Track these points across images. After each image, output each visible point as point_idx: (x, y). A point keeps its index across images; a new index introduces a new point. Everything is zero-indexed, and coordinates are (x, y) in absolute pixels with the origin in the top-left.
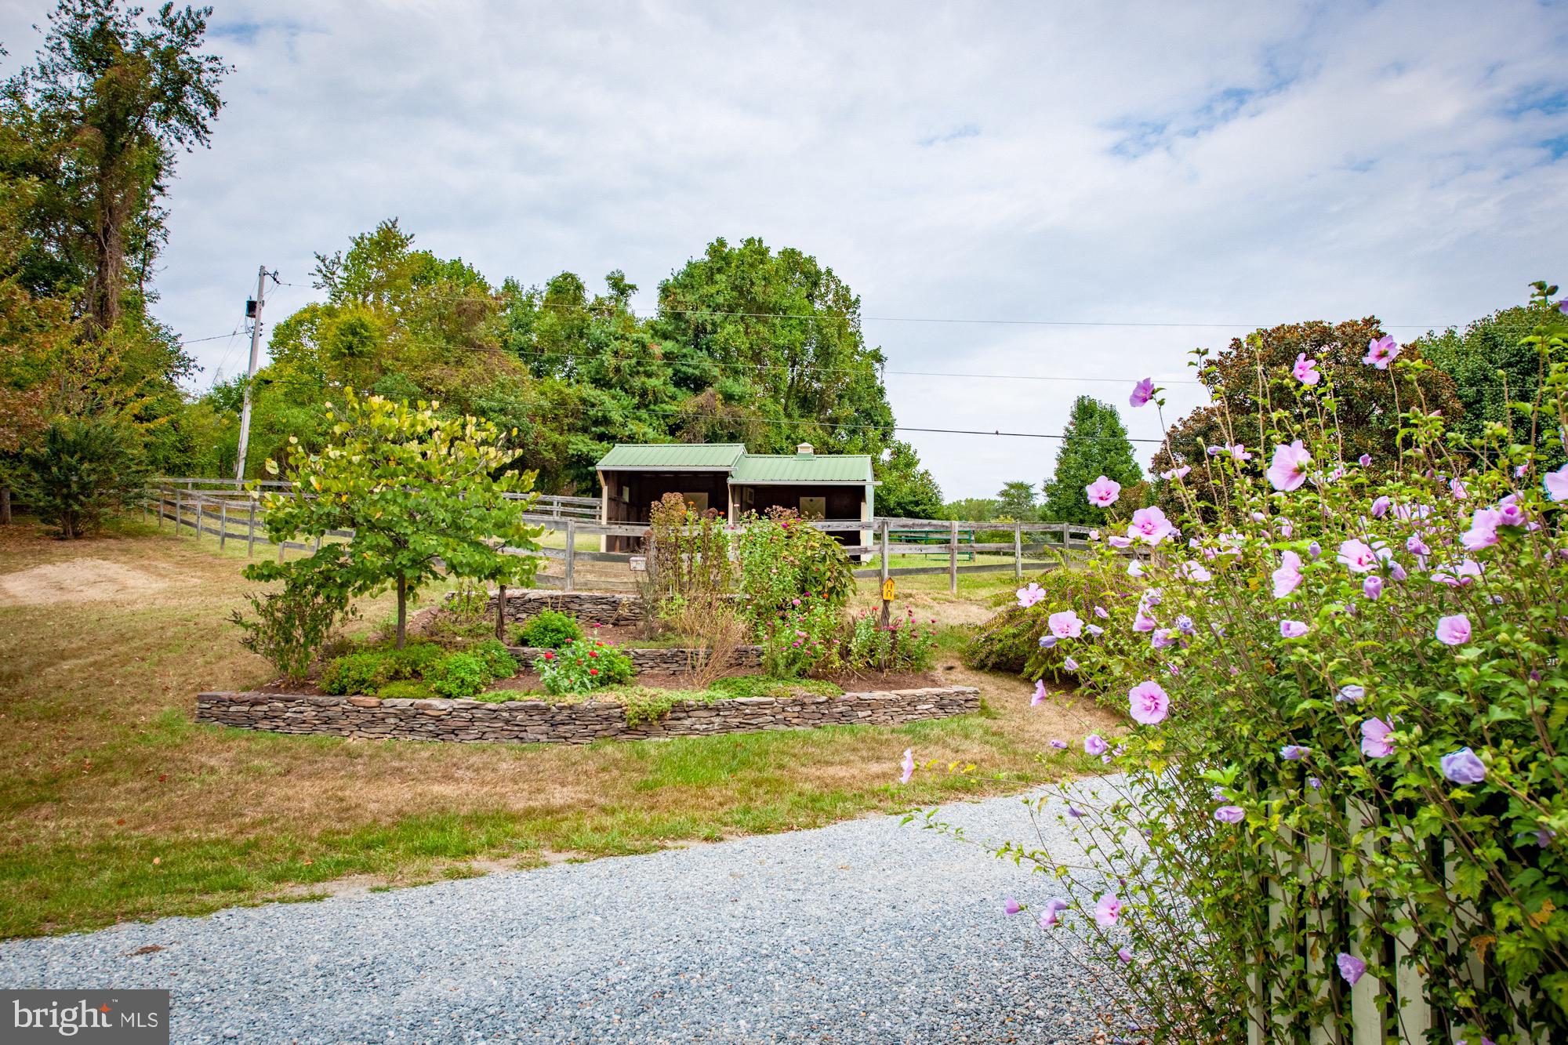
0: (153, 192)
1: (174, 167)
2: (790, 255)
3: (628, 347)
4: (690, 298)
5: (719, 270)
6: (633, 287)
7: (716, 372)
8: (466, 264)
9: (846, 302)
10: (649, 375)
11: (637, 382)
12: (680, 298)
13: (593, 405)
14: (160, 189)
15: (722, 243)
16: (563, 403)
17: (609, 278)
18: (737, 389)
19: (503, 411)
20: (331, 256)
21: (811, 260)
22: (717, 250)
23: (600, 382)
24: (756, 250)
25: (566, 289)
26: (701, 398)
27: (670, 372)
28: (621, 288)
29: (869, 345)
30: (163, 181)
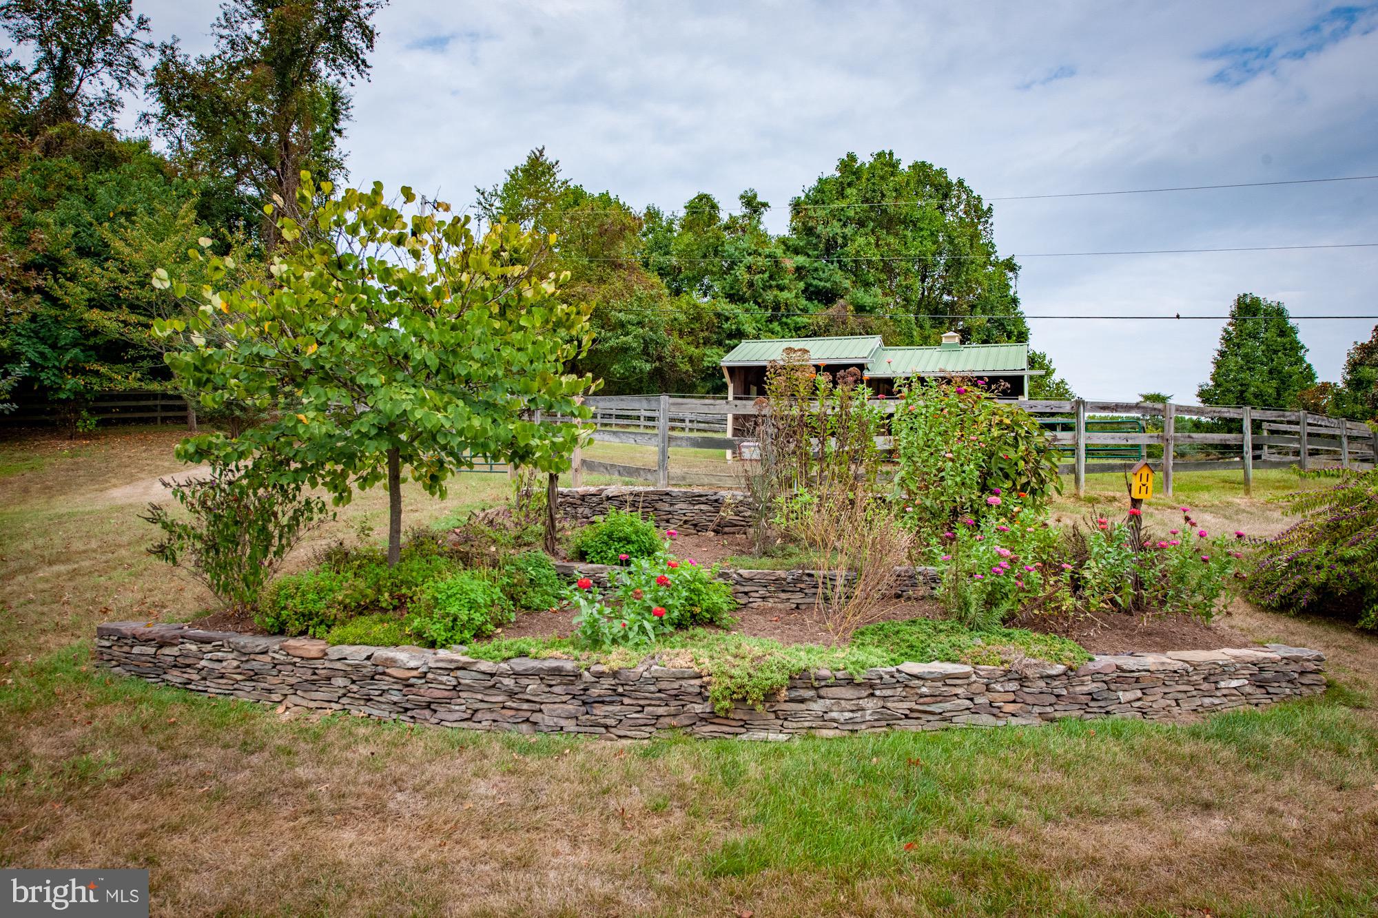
0: (333, 134)
1: (351, 111)
2: (921, 169)
3: (761, 261)
4: (821, 213)
5: (850, 185)
6: (765, 205)
7: (847, 284)
8: (613, 196)
9: (979, 212)
10: (781, 288)
11: (769, 296)
12: (811, 213)
13: (727, 319)
14: (339, 132)
15: (852, 158)
16: (697, 318)
17: (742, 197)
18: (867, 300)
19: (640, 324)
20: (490, 189)
21: (942, 172)
22: (848, 165)
23: (734, 297)
24: (886, 162)
25: (702, 209)
26: (833, 310)
27: (802, 285)
28: (753, 205)
29: (1002, 254)
30: (342, 124)
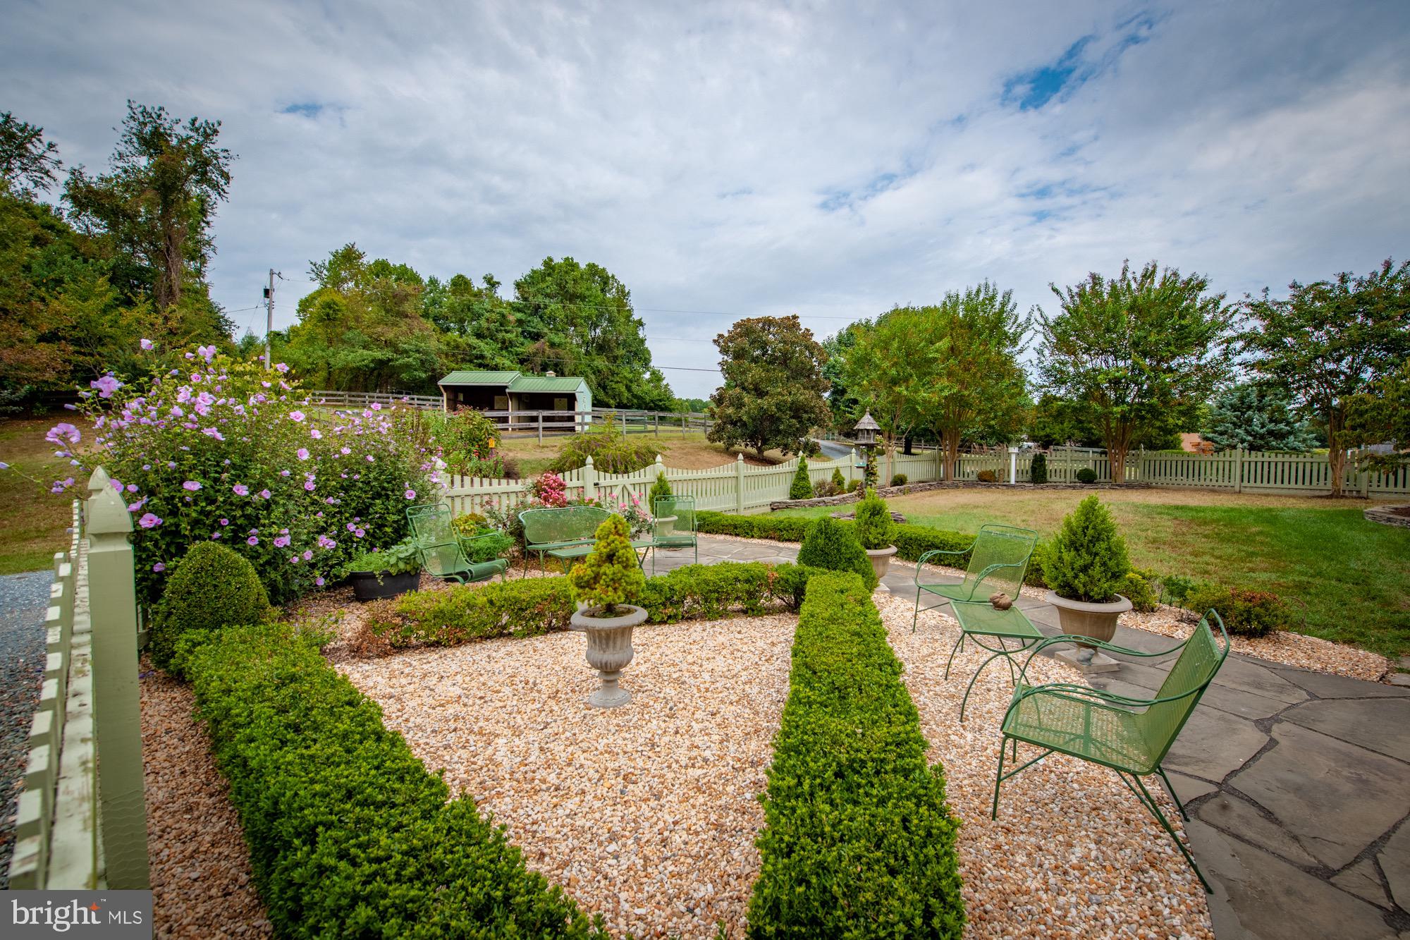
0: (203, 225)
1: (215, 210)
2: (593, 269)
3: (494, 316)
4: (532, 290)
5: (549, 275)
6: (498, 283)
7: (546, 330)
8: (409, 267)
9: (623, 294)
10: (507, 332)
11: (500, 336)
12: (526, 289)
13: (475, 348)
14: (208, 223)
15: (551, 260)
16: (457, 347)
17: (485, 278)
18: (556, 340)
19: (418, 351)
20: (320, 263)
21: (604, 270)
22: (548, 263)
23: (479, 336)
24: (570, 265)
25: (461, 284)
26: (538, 344)
27: (520, 330)
28: (492, 283)
29: (636, 317)
30: (209, 218)
